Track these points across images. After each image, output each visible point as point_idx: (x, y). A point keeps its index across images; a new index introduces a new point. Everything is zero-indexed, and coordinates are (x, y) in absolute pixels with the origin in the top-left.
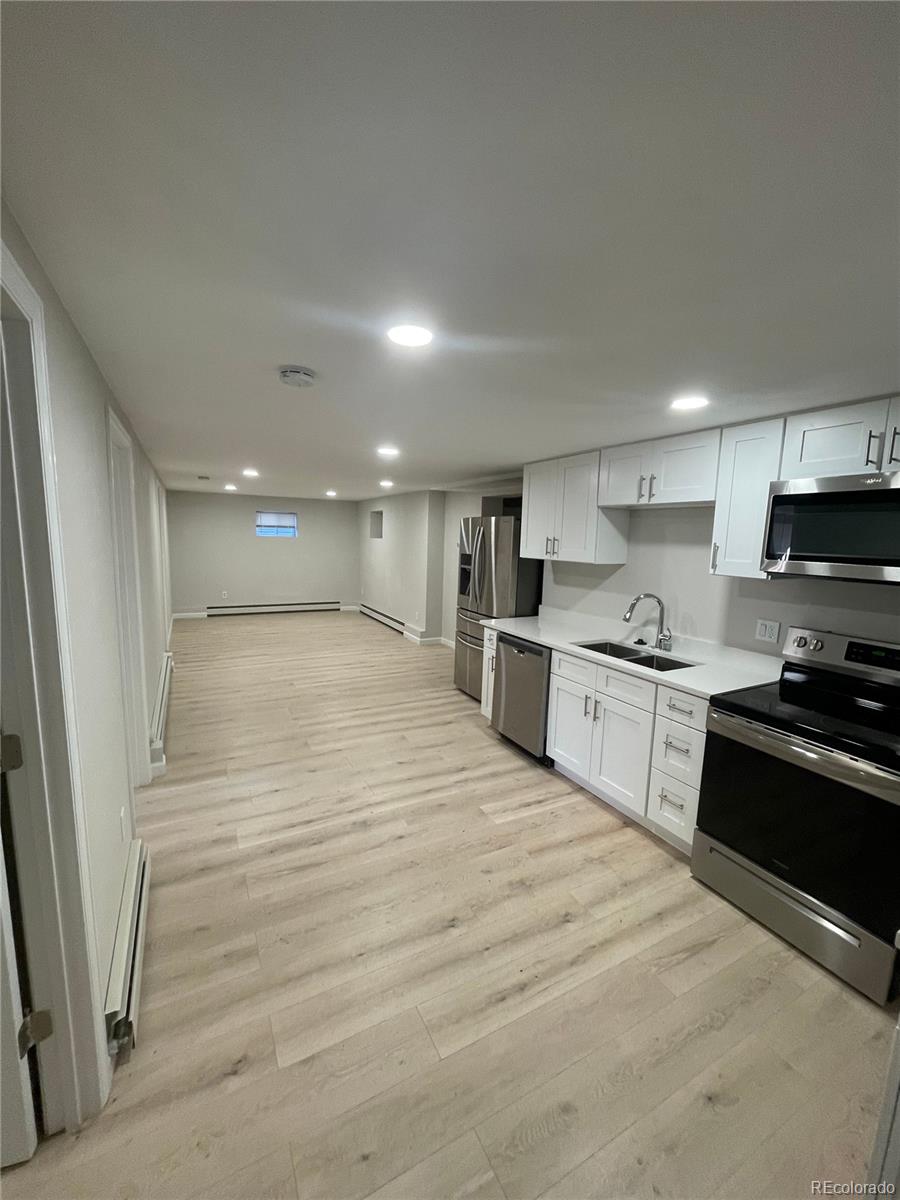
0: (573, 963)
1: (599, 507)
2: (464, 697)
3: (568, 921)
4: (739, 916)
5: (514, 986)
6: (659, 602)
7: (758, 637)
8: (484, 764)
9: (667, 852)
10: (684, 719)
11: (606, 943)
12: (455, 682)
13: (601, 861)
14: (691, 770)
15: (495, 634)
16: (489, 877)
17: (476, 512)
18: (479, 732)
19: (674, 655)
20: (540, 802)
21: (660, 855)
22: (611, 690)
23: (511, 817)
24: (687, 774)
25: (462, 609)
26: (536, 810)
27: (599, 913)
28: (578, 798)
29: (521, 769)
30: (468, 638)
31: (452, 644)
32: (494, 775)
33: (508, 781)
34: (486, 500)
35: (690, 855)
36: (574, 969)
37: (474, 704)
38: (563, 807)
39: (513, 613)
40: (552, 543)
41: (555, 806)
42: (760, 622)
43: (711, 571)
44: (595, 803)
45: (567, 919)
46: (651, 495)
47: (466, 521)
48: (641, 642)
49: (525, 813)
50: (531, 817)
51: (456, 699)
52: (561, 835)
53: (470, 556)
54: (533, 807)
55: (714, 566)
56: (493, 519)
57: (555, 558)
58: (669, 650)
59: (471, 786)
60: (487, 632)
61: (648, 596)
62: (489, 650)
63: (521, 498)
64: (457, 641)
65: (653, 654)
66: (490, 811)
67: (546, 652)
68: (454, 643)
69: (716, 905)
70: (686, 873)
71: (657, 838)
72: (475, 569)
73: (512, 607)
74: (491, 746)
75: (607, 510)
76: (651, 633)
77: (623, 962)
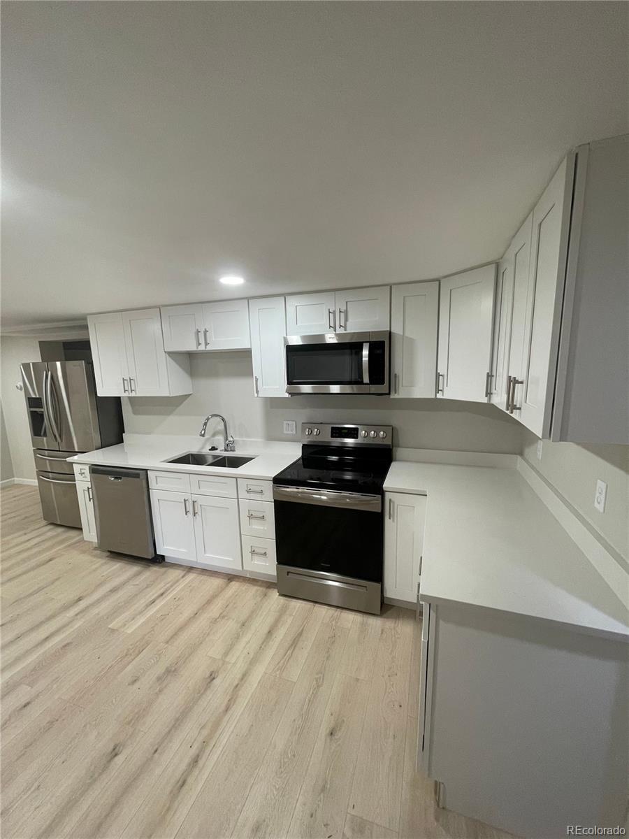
0: (227, 709)
1: (165, 352)
2: (60, 530)
3: (214, 678)
4: (309, 605)
5: (189, 764)
6: (223, 420)
7: (285, 432)
8: (101, 584)
9: (260, 586)
10: (258, 497)
11: (244, 676)
12: (44, 519)
13: (222, 616)
14: (268, 529)
15: (87, 468)
16: (137, 685)
17: (35, 357)
18: (86, 558)
19: (238, 453)
20: (162, 595)
21: (257, 590)
22: (203, 490)
23: (141, 620)
24: (265, 532)
25: (38, 450)
26: (160, 603)
27: (231, 659)
28: (191, 576)
29: (138, 574)
30: (50, 474)
31: (35, 482)
32: (114, 590)
33: (129, 589)
34: (43, 345)
35: (276, 582)
36: (230, 712)
37: (73, 533)
38: (182, 590)
39: (100, 445)
40: (128, 382)
41: (174, 592)
42: (285, 422)
43: (256, 395)
44: (205, 575)
45: (212, 677)
46: (207, 344)
47: (26, 366)
48: (213, 449)
49: (153, 610)
50: (158, 611)
51: (50, 534)
52: (187, 613)
53: (39, 400)
54: (157, 601)
55: (257, 392)
56: (58, 364)
57: (133, 394)
58: (234, 451)
59: (95, 611)
60: (76, 468)
61: (213, 416)
62: (83, 482)
63: (88, 343)
64: (39, 479)
65: (224, 455)
66: (120, 624)
67: (142, 474)
68: (37, 481)
69: (297, 605)
70: (275, 594)
71: (253, 581)
72: (48, 409)
73: (97, 439)
74: (102, 565)
75: (171, 354)
76: (220, 441)
77: (259, 682)
